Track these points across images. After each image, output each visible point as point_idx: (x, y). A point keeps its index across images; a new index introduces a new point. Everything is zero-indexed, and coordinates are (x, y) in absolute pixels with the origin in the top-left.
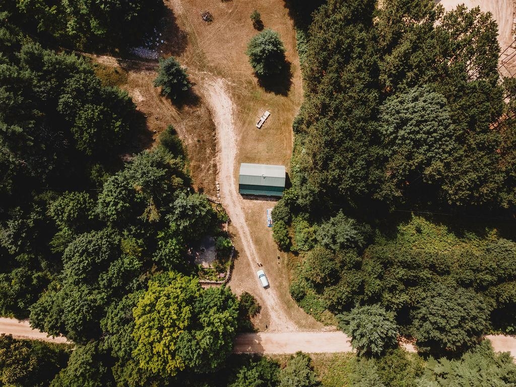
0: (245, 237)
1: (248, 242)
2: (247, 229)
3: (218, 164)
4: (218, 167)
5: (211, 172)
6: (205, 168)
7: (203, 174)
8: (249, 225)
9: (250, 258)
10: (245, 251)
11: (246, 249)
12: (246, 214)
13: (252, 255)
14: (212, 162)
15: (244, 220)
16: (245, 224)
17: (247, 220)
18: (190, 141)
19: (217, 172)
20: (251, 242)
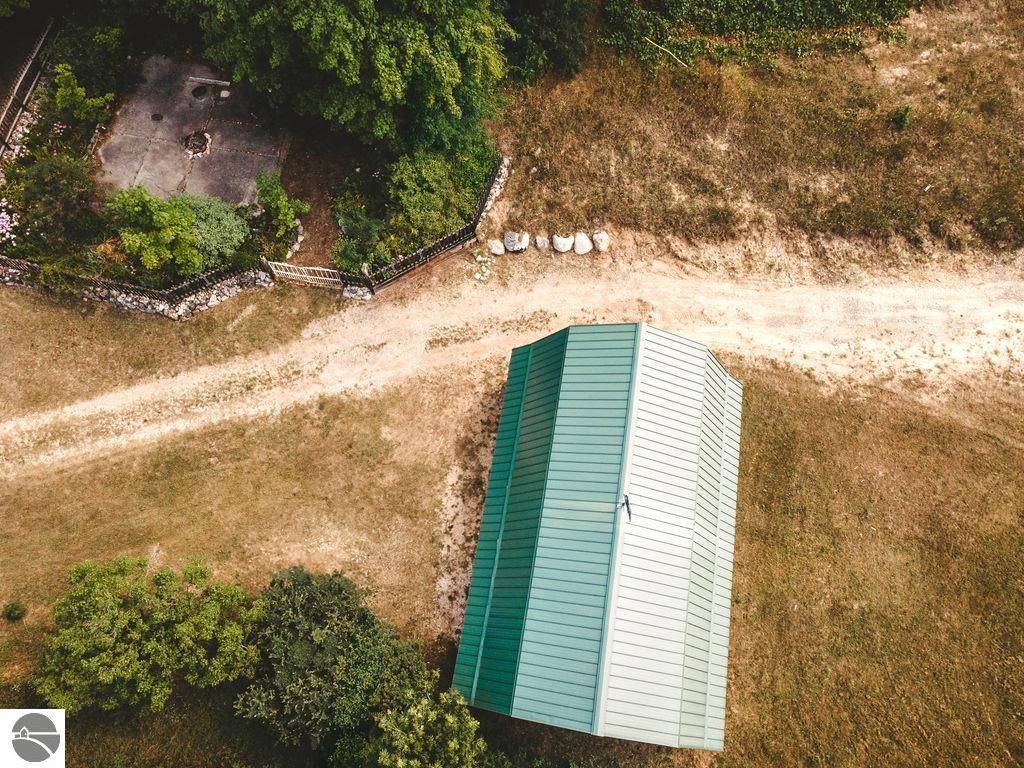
0: (224, 393)
1: (187, 407)
2: (272, 403)
3: (733, 252)
4: (709, 251)
5: (678, 196)
6: (705, 157)
7: (661, 143)
8: (296, 417)
9: (80, 409)
10: (130, 381)
11: (147, 390)
12: (376, 410)
13: (98, 427)
14: (745, 206)
15: (333, 390)
16: (305, 393)
17: (332, 409)
18: (892, 74)
19: (678, 244)
20: (182, 426)
